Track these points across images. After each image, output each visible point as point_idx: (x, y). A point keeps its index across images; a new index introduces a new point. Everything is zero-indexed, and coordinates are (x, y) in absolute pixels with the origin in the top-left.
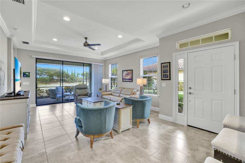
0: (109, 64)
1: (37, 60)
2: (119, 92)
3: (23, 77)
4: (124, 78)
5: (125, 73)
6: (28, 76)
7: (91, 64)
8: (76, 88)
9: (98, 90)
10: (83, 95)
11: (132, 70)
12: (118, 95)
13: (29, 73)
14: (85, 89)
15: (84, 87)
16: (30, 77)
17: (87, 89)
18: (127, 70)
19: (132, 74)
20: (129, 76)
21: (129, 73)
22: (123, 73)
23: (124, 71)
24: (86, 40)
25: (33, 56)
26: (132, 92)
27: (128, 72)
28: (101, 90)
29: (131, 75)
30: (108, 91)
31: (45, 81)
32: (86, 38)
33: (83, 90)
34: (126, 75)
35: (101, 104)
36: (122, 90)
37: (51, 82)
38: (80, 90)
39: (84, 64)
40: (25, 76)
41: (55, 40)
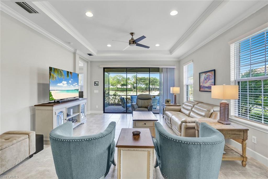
0: (184, 66)
1: (105, 69)
2: (190, 108)
3: (94, 86)
4: (201, 86)
5: (203, 76)
6: (97, 85)
7: (159, 68)
8: (138, 98)
9: (164, 102)
10: (145, 108)
11: (215, 70)
12: (187, 112)
13: (98, 82)
14: (148, 100)
15: (147, 97)
16: (98, 86)
17: (150, 100)
18: (205, 72)
19: (213, 77)
20: (209, 81)
21: (210, 75)
22: (201, 77)
23: (202, 74)
24: (132, 36)
25: (100, 66)
26: (209, 111)
27: (207, 75)
28: (168, 103)
29: (213, 80)
30: (178, 105)
31: (142, 90)
32: (132, 34)
33: (146, 101)
34: (205, 80)
35: (145, 124)
36: (195, 105)
37: (147, 90)
38: (143, 100)
39: (150, 69)
40: (96, 85)
41: (109, 46)
